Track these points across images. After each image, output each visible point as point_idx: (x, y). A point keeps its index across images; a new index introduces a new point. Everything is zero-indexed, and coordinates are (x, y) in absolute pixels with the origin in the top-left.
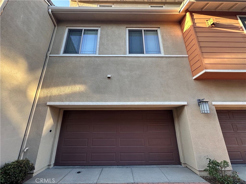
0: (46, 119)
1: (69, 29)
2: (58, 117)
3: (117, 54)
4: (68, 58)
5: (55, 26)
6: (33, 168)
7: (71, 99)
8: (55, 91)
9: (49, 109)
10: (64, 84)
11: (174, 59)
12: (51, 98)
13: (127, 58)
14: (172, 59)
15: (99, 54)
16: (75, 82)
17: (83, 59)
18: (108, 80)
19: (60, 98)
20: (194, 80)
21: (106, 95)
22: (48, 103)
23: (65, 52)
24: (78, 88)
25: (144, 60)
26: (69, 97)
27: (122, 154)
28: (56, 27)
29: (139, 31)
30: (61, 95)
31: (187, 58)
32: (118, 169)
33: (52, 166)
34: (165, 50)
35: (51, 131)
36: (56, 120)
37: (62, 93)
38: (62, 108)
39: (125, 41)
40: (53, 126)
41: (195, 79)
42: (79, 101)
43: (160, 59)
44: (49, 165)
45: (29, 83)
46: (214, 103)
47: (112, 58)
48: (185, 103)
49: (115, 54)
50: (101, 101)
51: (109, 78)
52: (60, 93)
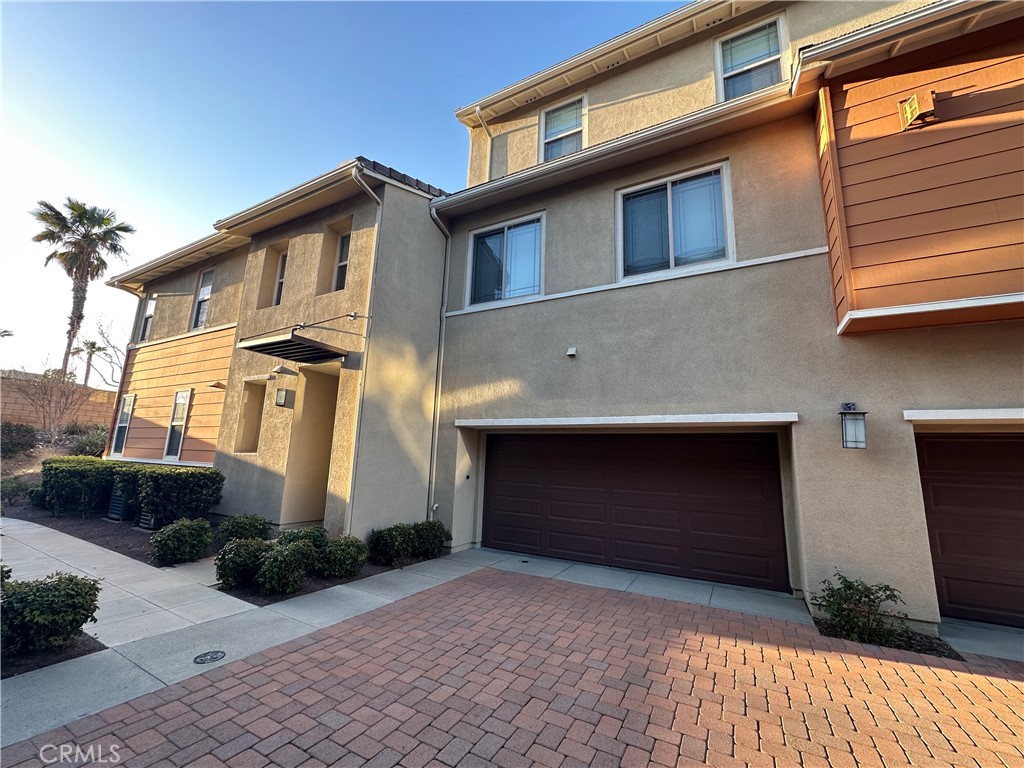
0: (457, 460)
1: (475, 236)
2: (478, 449)
3: (590, 284)
4: (481, 316)
5: (447, 237)
6: (449, 538)
7: (496, 412)
8: (467, 397)
9: (459, 432)
10: (480, 380)
11: (772, 269)
12: (460, 412)
13: (617, 292)
14: (765, 272)
15: (546, 294)
16: (500, 375)
17: (511, 314)
18: (570, 363)
19: (476, 411)
20: (840, 337)
21: (567, 400)
22: (458, 423)
23: (474, 300)
24: (507, 387)
25: (665, 292)
26: (492, 408)
27: (620, 542)
28: (450, 240)
29: (658, 191)
30: (476, 405)
31: (827, 257)
32: (609, 571)
33: (478, 545)
34: (740, 243)
35: (468, 477)
36: (475, 457)
37: (479, 400)
38: (484, 430)
39: (614, 240)
40: (471, 469)
41: (845, 334)
42: (512, 417)
43: (719, 278)
44: (474, 543)
45: (423, 387)
46: (909, 415)
47: (580, 297)
48: (791, 417)
49: (586, 287)
50: (557, 415)
51: (572, 356)
52: (476, 401)
